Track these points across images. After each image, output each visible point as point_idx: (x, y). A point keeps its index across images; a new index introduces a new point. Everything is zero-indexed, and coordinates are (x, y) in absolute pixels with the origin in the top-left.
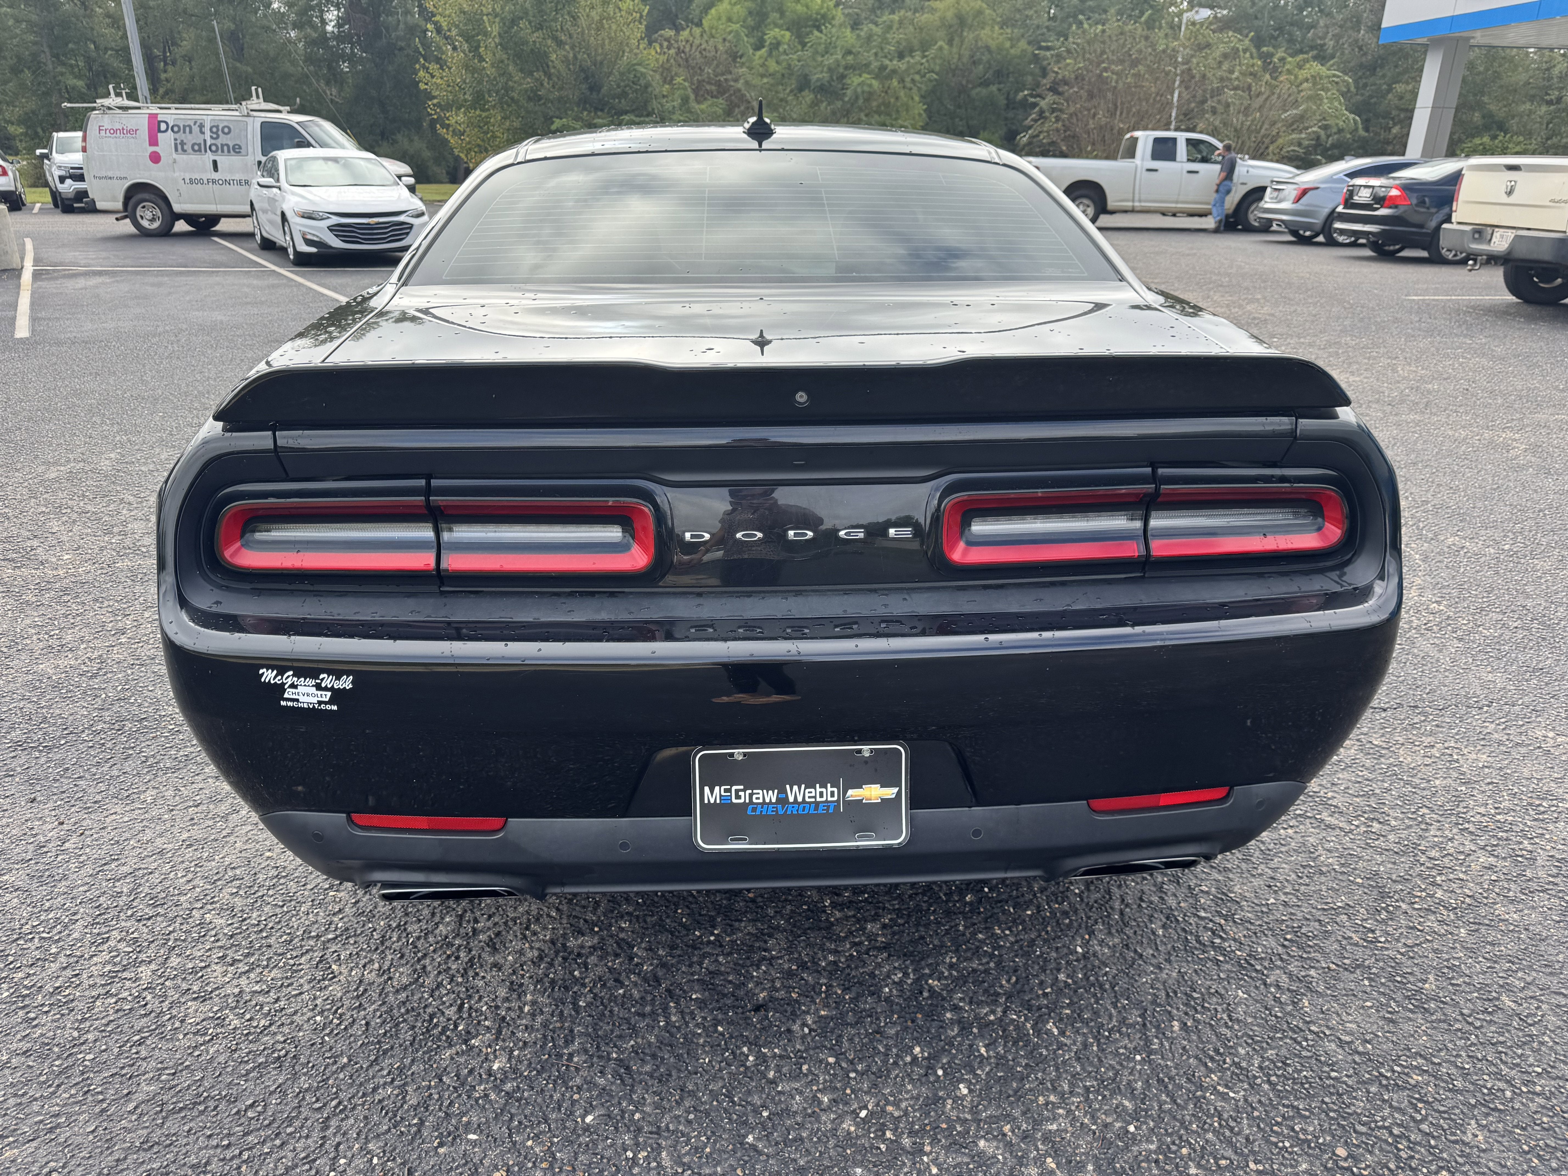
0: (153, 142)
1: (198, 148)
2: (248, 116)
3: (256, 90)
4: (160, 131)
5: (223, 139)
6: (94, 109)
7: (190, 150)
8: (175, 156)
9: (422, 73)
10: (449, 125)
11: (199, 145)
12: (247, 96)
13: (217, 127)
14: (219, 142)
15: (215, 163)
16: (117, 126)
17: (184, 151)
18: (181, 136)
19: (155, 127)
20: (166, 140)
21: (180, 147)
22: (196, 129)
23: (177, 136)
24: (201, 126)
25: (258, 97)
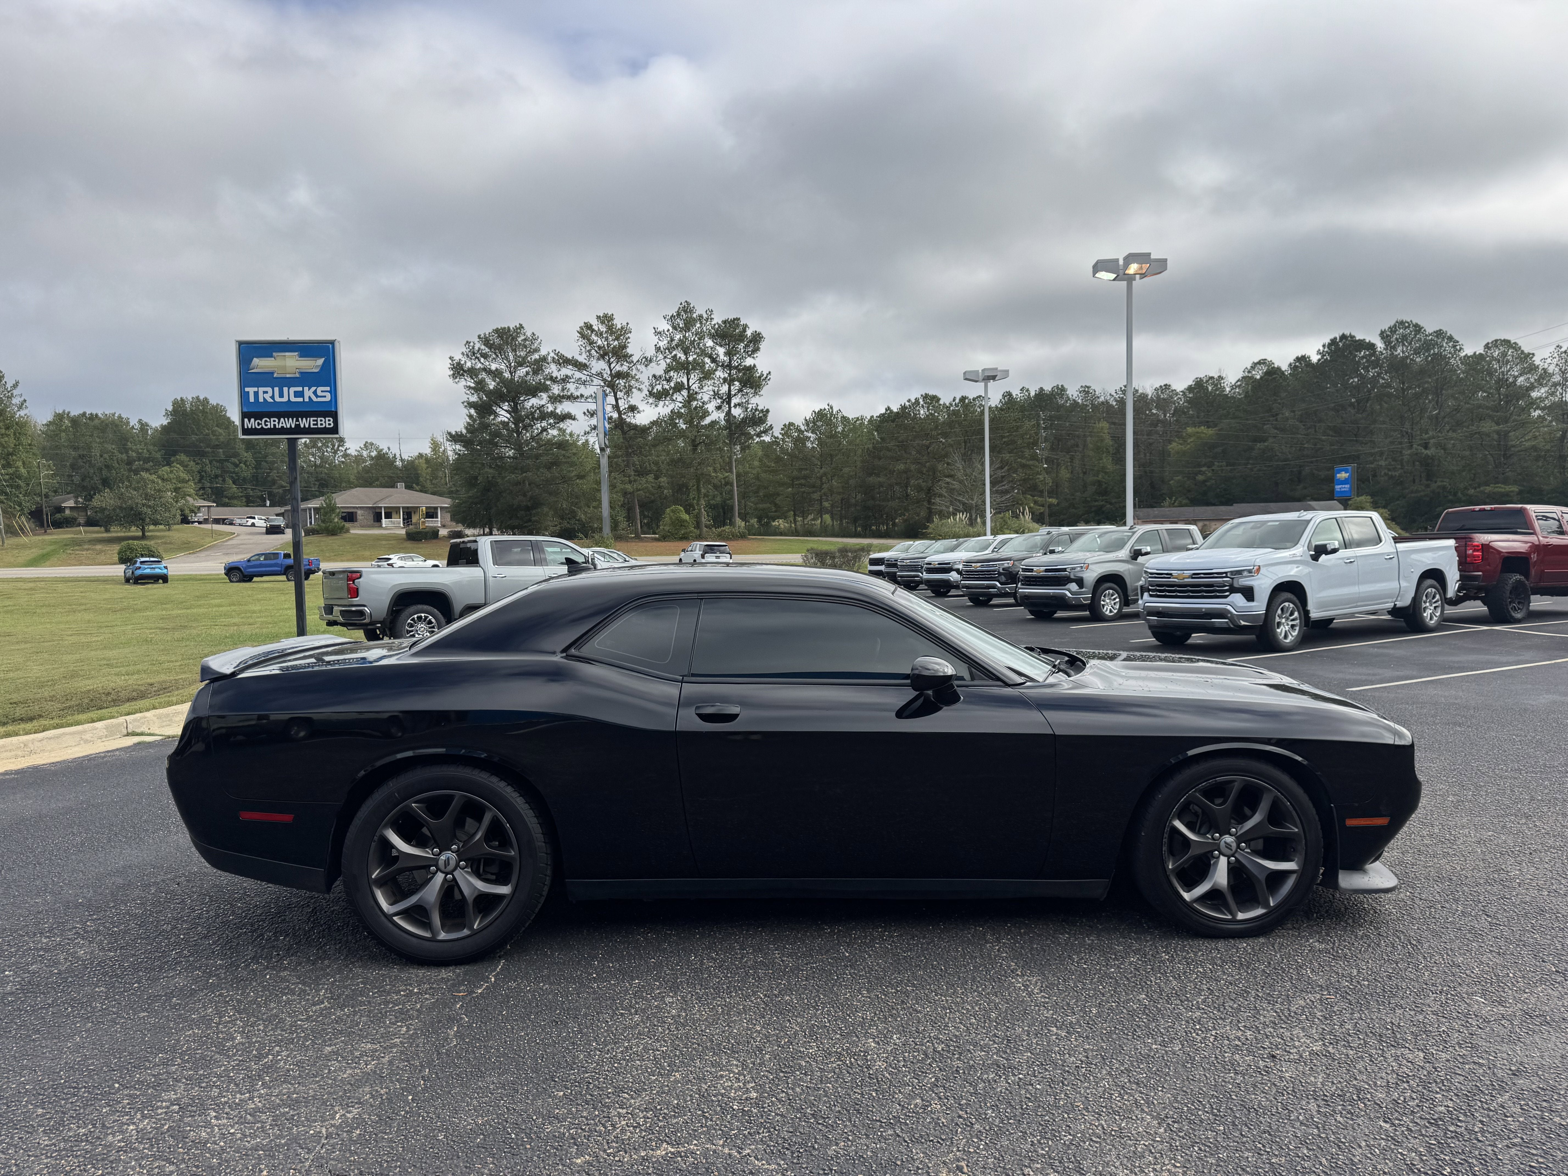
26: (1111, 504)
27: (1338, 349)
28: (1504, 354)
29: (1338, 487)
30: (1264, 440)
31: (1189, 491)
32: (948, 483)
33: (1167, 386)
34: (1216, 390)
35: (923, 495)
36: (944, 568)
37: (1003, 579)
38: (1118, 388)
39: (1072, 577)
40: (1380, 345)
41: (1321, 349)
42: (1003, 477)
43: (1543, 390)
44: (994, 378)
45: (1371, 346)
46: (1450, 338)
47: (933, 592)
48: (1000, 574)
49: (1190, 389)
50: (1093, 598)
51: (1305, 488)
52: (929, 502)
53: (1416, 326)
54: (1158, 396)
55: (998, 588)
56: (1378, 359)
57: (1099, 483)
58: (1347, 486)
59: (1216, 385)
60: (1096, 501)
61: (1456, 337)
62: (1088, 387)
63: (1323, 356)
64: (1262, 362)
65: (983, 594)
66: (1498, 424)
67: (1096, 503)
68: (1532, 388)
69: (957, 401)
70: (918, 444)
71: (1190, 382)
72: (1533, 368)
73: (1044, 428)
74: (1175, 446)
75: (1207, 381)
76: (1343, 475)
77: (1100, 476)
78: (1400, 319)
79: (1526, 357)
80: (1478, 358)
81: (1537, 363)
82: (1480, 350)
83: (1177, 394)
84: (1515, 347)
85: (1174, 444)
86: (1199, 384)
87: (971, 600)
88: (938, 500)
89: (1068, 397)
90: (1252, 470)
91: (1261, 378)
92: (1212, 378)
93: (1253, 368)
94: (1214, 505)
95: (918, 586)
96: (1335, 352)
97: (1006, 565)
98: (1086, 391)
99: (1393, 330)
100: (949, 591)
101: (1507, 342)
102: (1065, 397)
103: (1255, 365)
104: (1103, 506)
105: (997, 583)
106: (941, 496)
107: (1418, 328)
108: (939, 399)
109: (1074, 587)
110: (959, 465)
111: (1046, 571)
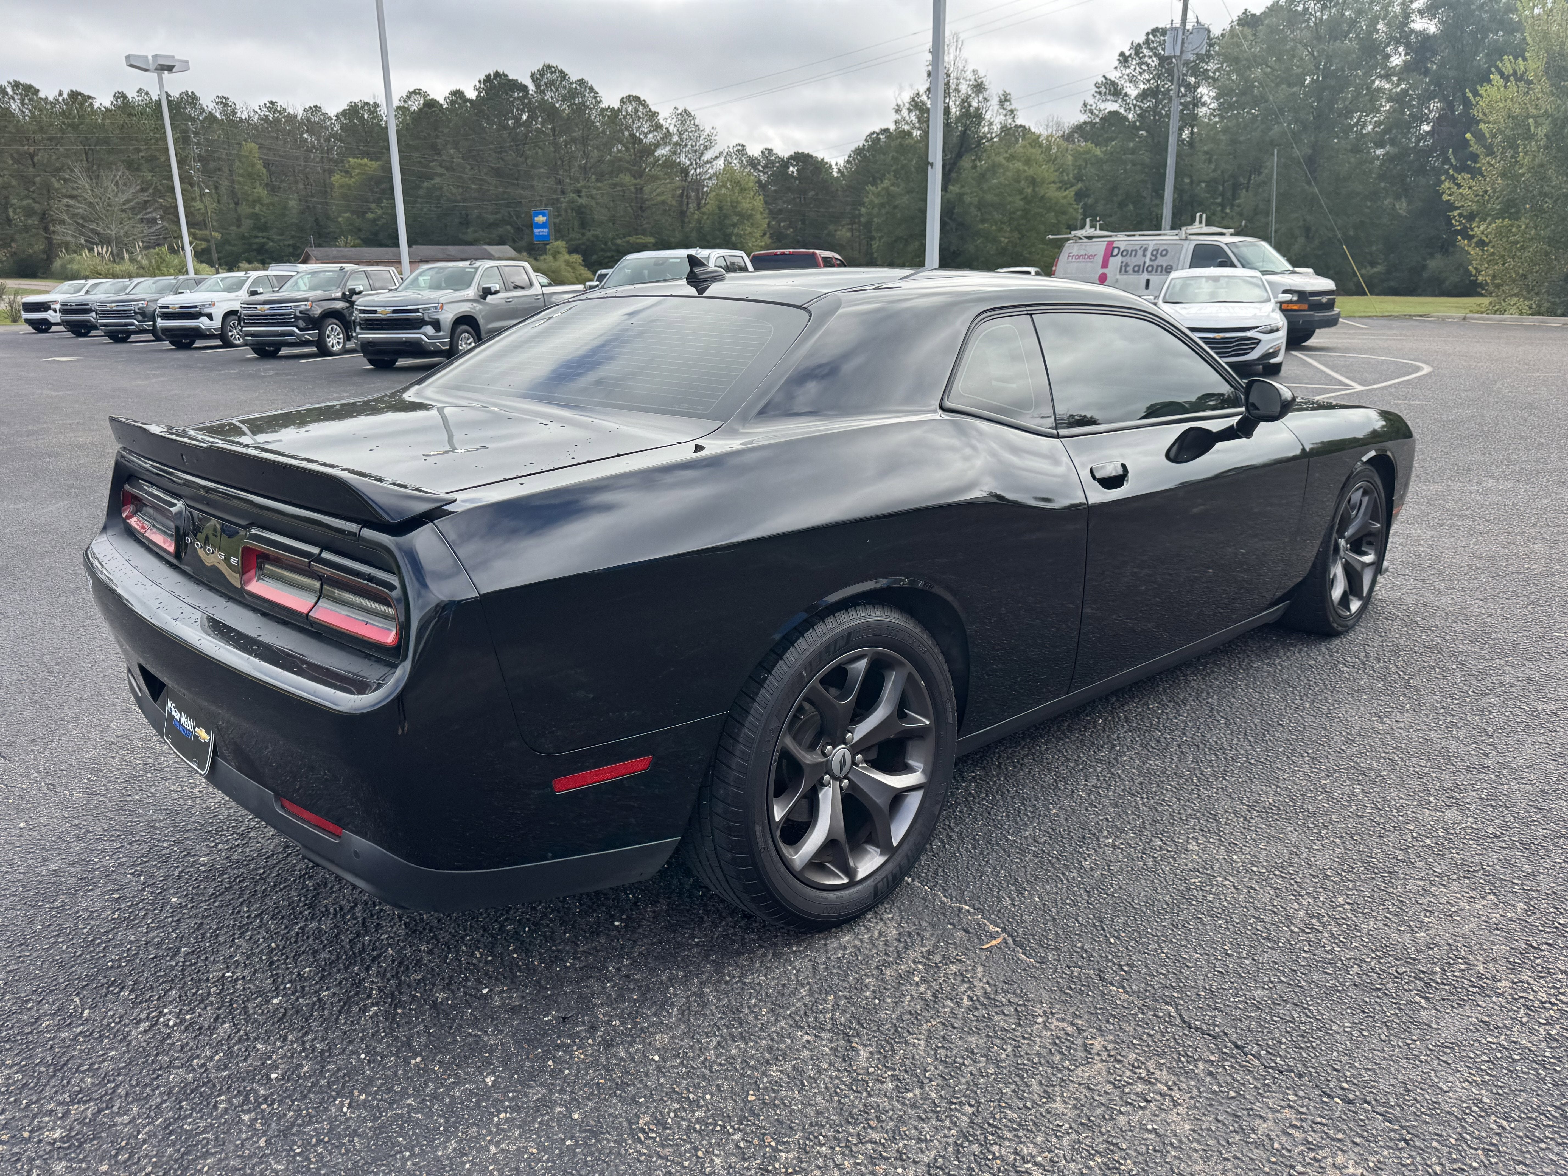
0: (1105, 265)
1: (1137, 270)
2: (1186, 239)
3: (1201, 216)
4: (1112, 256)
5: (1161, 261)
6: (1068, 239)
7: (1131, 272)
8: (1118, 276)
9: (1447, 184)
10: (1473, 237)
11: (1139, 266)
12: (1192, 222)
13: (1157, 250)
14: (1155, 264)
15: (1148, 281)
16: (1083, 253)
17: (1126, 271)
18: (1127, 259)
19: (1109, 252)
20: (1115, 262)
21: (1124, 269)
22: (1140, 253)
23: (1124, 259)
24: (1145, 250)
25: (1201, 222)
26: (272, 241)
27: (493, 87)
28: (636, 110)
29: (536, 231)
30: (430, 177)
31: (360, 230)
32: (68, 206)
33: (317, 108)
34: (374, 118)
35: (34, 221)
36: (190, 313)
37: (301, 324)
38: (262, 104)
39: (427, 319)
40: (532, 88)
41: (478, 85)
42: (146, 202)
43: (668, 148)
44: (170, 68)
45: (524, 88)
46: (591, 89)
47: (172, 343)
48: (296, 318)
49: (344, 113)
50: (451, 342)
51: (475, 231)
52: (46, 229)
53: (561, 72)
54: (309, 120)
55: (298, 336)
56: (530, 102)
57: (255, 216)
58: (546, 230)
59: (372, 113)
60: (256, 237)
61: (596, 89)
62: (226, 99)
63: (480, 92)
64: (417, 92)
65: (270, 344)
66: (635, 178)
67: (257, 240)
68: (657, 146)
69: (65, 96)
70: (18, 151)
71: (344, 106)
72: (658, 127)
73: (196, 144)
74: (337, 179)
75: (362, 107)
76: (540, 219)
77: (257, 208)
78: (547, 63)
79: (654, 115)
80: (615, 113)
81: (661, 121)
82: (616, 105)
83: (330, 118)
84: (644, 104)
85: (337, 177)
86: (353, 111)
87: (255, 351)
88: (58, 228)
89: (202, 108)
90: (421, 210)
91: (420, 110)
92: (367, 104)
93: (409, 97)
94: (387, 246)
95: (129, 337)
96: (491, 89)
97: (303, 307)
98: (223, 102)
99: (542, 72)
100: (194, 342)
101: (637, 99)
102: (198, 107)
103: (410, 94)
104: (264, 244)
105: (295, 329)
106: (62, 222)
107: (563, 75)
108: (37, 92)
109: (429, 330)
110: (84, 181)
111: (395, 312)
